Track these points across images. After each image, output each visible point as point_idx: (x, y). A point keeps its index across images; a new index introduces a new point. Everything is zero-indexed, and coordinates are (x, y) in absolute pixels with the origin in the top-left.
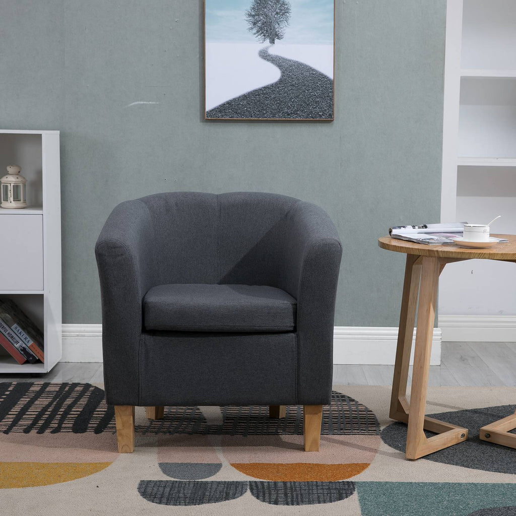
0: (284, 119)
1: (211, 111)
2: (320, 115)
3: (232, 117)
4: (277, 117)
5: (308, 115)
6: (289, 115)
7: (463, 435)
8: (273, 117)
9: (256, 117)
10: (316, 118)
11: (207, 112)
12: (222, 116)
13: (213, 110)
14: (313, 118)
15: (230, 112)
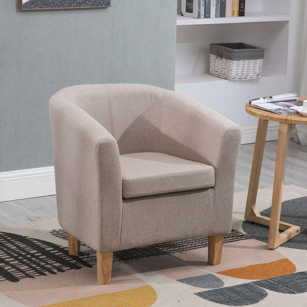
0: (77, 7)
1: (26, 3)
2: (101, 3)
3: (41, 8)
4: (73, 6)
5: (93, 3)
6: (80, 4)
7: (297, 231)
8: (70, 6)
9: (58, 7)
10: (99, 6)
11: (23, 4)
12: (34, 7)
13: (27, 3)
14: (97, 6)
15: (39, 4)
